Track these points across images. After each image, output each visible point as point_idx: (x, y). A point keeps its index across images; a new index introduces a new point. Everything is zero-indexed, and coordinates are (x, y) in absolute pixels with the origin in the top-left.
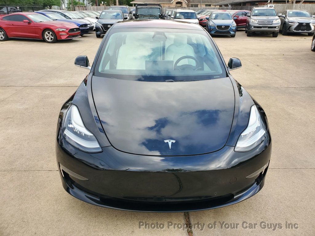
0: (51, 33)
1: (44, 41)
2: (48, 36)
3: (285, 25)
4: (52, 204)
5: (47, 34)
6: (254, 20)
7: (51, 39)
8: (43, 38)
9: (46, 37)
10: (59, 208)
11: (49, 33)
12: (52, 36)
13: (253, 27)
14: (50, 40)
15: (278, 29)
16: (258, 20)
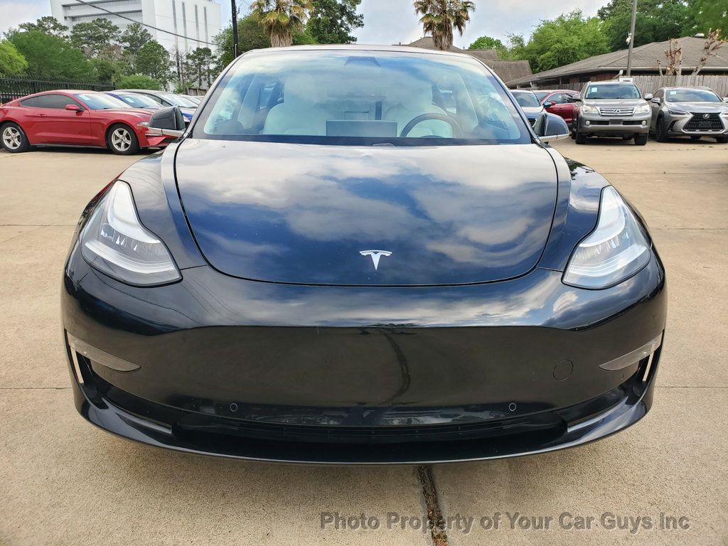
0: (126, 132)
1: (109, 150)
2: (120, 139)
3: (661, 119)
4: (46, 465)
5: (118, 134)
6: (589, 108)
7: (126, 145)
8: (108, 145)
9: (114, 142)
10: (61, 474)
11: (121, 133)
12: (128, 139)
13: (588, 122)
14: (122, 149)
15: (646, 127)
16: (598, 108)
